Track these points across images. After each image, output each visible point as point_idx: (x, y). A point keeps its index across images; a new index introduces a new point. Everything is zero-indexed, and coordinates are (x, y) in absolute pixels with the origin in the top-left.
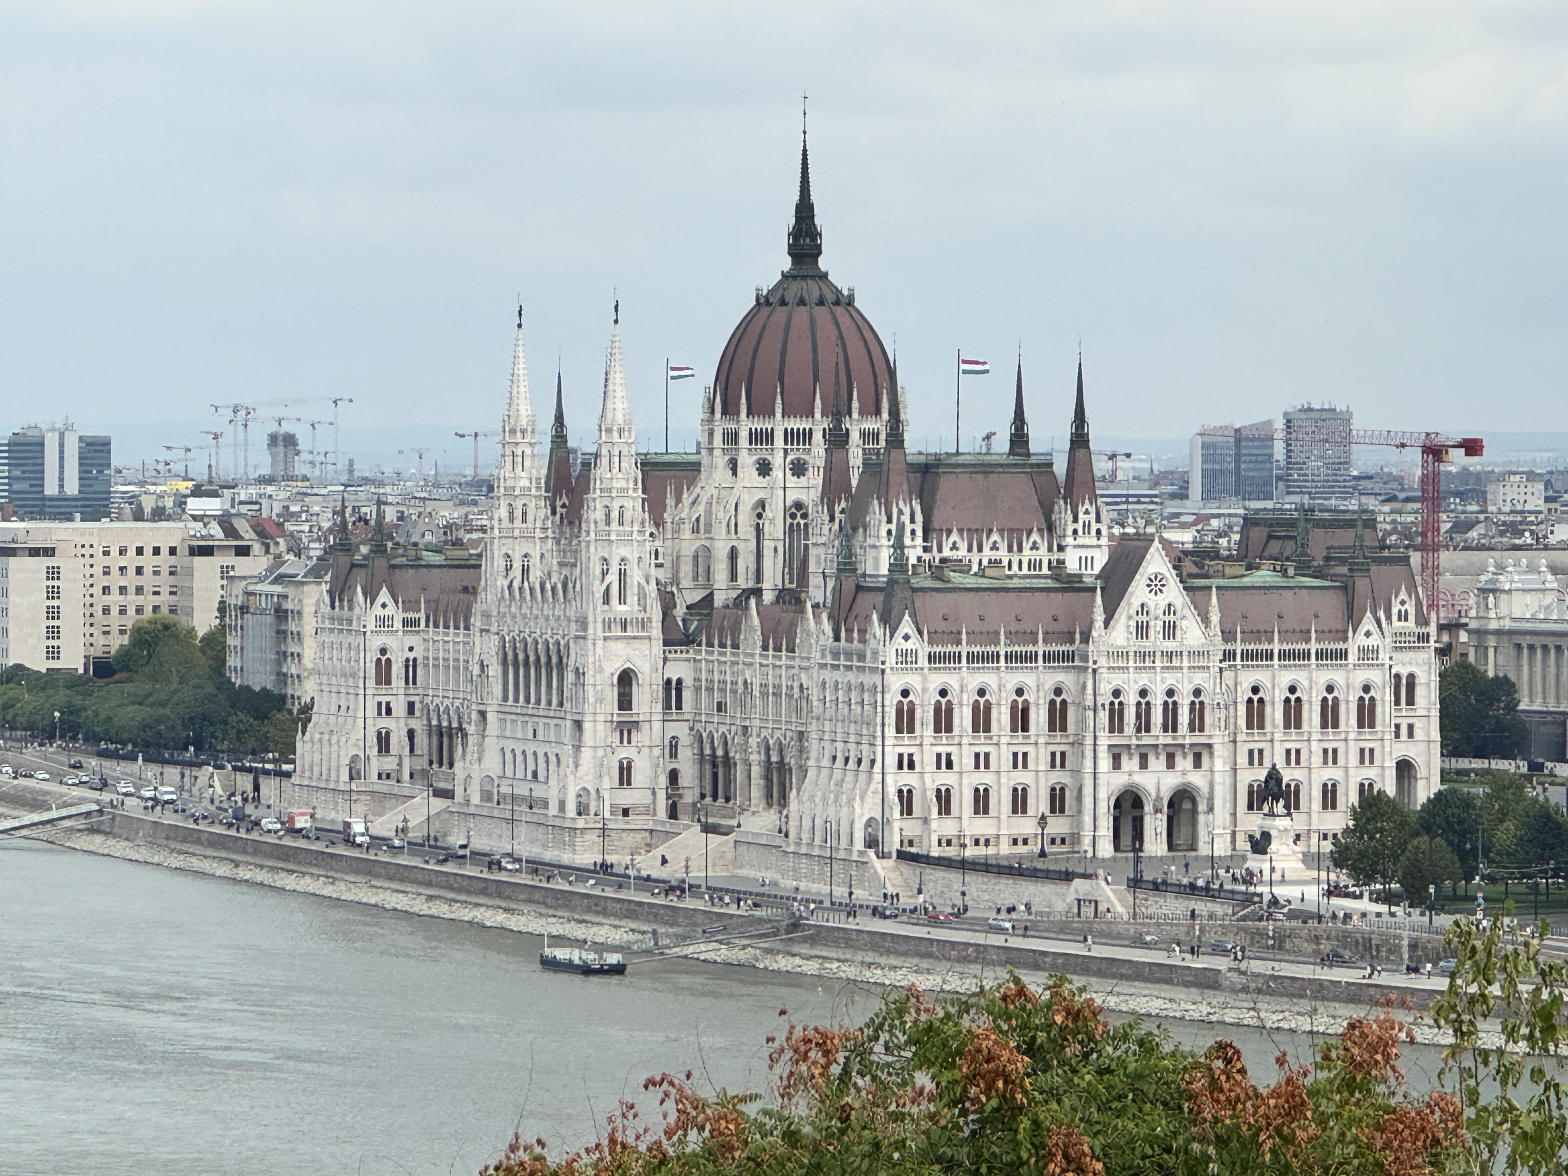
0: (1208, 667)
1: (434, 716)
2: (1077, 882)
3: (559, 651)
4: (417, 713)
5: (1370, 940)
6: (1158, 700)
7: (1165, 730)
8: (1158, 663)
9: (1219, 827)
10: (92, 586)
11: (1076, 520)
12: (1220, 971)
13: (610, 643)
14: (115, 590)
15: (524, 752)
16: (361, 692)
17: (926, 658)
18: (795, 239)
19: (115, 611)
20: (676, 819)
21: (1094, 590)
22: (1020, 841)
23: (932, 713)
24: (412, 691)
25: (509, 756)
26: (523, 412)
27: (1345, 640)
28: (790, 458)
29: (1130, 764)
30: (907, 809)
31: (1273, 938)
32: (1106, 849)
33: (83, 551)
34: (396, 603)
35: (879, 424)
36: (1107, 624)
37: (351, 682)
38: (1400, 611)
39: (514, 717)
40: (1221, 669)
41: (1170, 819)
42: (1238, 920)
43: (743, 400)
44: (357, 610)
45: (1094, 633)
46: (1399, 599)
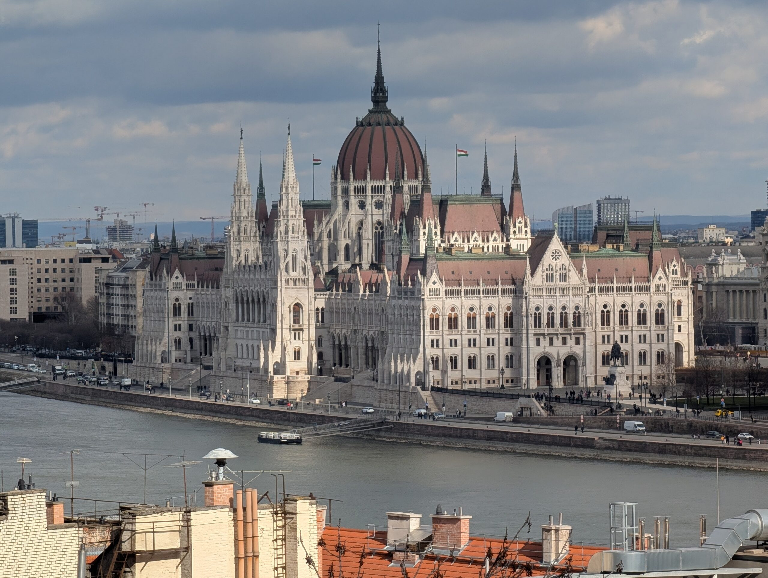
0: (582, 295)
1: (202, 331)
2: (521, 399)
3: (264, 296)
4: (194, 329)
5: (668, 423)
6: (558, 313)
7: (562, 326)
8: (558, 294)
9: (589, 373)
10: (32, 278)
11: (515, 226)
12: (594, 439)
13: (289, 291)
14: (43, 280)
15: (247, 345)
16: (166, 319)
17: (444, 293)
18: (375, 94)
19: (43, 290)
20: (321, 375)
21: (526, 258)
22: (491, 382)
23: (447, 320)
24: (191, 319)
25: (239, 347)
26: (244, 180)
27: (649, 281)
28: (374, 200)
29: (544, 342)
30: (436, 367)
31: (619, 423)
32: (534, 385)
33: (28, 262)
34: (183, 276)
35: (417, 183)
36: (532, 274)
37: (161, 315)
38: (673, 270)
39: (242, 328)
40: (588, 296)
41: (564, 370)
42: (601, 415)
43: (351, 172)
44: (164, 281)
45: (526, 279)
46: (673, 264)
